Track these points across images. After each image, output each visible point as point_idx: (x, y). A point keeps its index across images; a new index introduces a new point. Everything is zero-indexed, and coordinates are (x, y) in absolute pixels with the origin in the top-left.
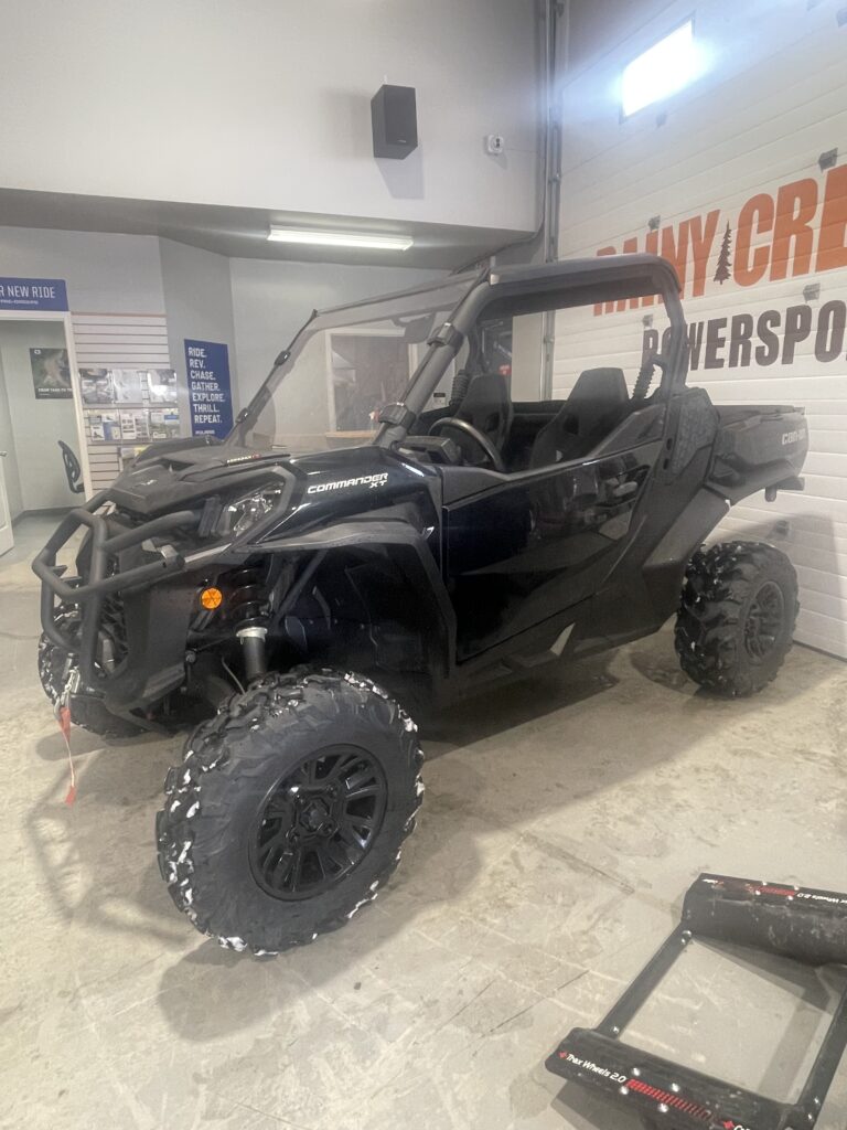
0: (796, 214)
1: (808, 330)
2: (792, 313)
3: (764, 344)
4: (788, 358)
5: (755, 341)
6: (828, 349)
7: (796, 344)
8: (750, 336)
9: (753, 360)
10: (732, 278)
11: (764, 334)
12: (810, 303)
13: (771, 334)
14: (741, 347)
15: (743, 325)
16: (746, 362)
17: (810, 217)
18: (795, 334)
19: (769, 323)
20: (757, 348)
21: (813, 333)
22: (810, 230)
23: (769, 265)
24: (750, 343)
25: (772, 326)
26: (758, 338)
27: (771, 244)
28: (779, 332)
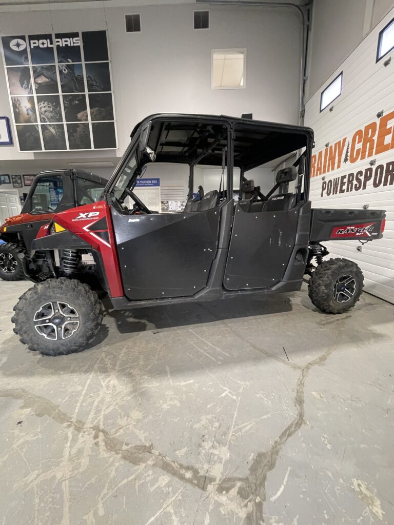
0: (370, 135)
1: (371, 176)
2: (367, 170)
4: (364, 188)
6: (377, 183)
7: (367, 182)
9: (354, 189)
10: (349, 161)
12: (372, 167)
13: (360, 179)
14: (350, 185)
15: (351, 177)
16: (351, 190)
18: (367, 178)
20: (355, 185)
21: (373, 178)
22: (374, 140)
23: (361, 155)
24: (353, 183)
25: (360, 176)
26: (356, 181)
27: (361, 147)
28: (362, 178)
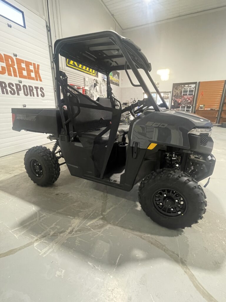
0: (10, 63)
1: (21, 89)
2: (16, 85)
3: (11, 90)
4: (18, 94)
5: (9, 89)
6: (26, 94)
7: (19, 92)
8: (6, 87)
9: (9, 93)
11: (10, 87)
12: (20, 84)
13: (12, 88)
14: (4, 89)
15: (3, 84)
16: (7, 93)
17: (15, 65)
18: (19, 90)
19: (11, 85)
20: (10, 91)
21: (22, 90)
22: (15, 68)
23: (7, 72)
24: (7, 89)
25: (12, 86)
26: (9, 88)
27: (5, 66)
28: (14, 88)
